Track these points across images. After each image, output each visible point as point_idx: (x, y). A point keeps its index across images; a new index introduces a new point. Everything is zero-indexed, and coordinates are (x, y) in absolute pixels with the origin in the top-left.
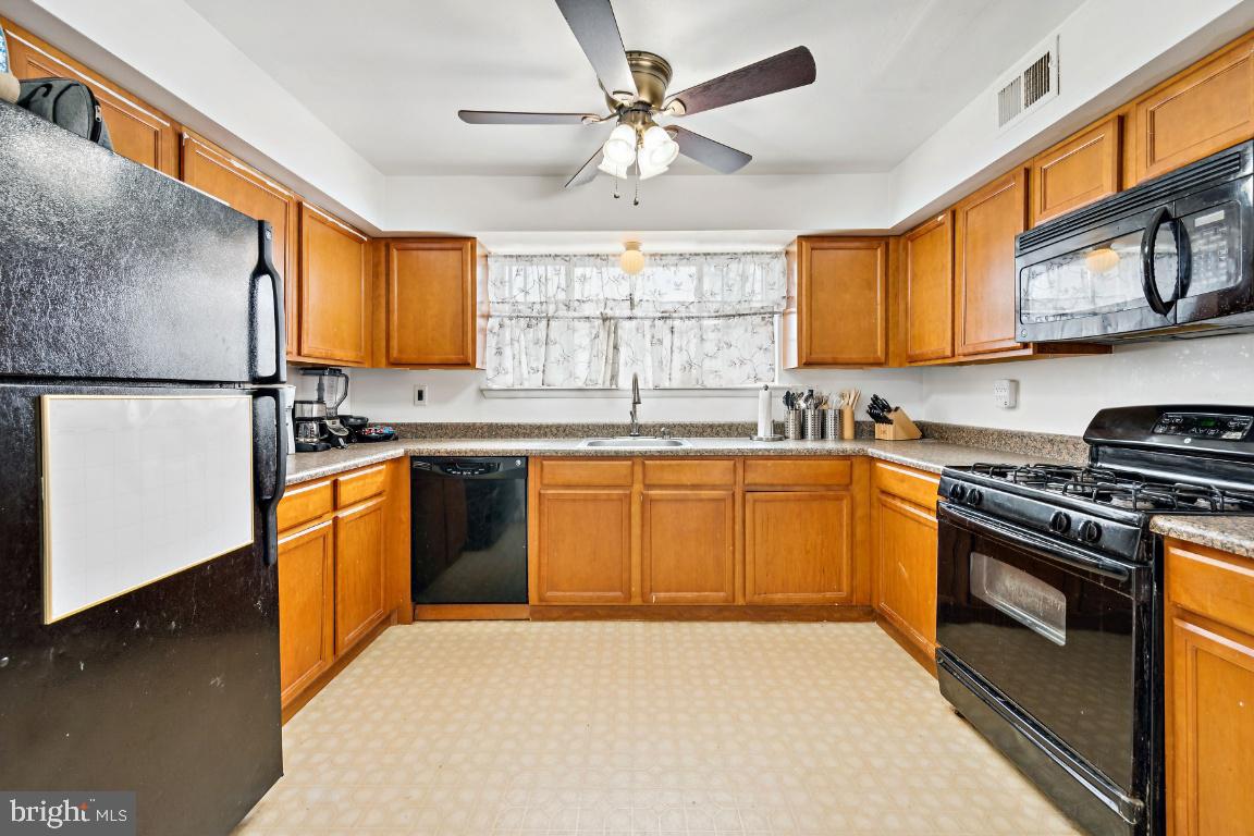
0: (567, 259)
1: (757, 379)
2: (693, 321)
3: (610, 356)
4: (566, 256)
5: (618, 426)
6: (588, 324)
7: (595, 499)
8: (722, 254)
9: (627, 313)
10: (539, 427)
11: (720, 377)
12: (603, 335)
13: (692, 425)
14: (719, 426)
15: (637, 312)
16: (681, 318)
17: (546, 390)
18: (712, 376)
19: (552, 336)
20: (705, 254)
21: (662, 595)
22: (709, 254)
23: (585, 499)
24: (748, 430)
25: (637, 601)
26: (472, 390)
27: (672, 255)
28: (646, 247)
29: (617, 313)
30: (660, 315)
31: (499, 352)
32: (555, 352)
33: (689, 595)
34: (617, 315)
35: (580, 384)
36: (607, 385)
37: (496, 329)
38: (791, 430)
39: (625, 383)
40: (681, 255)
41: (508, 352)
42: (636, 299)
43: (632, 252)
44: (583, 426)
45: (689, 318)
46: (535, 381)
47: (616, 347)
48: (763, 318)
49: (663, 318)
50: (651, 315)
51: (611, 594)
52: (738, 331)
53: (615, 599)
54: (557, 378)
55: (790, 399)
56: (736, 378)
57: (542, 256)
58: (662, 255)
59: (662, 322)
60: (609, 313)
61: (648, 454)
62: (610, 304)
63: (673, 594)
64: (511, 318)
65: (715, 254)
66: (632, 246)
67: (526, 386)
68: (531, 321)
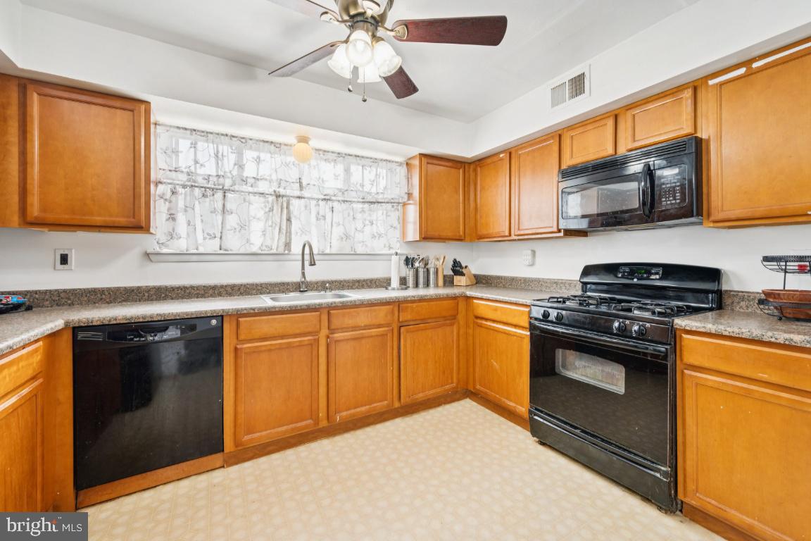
0: (243, 140)
1: (390, 248)
2: (347, 204)
3: (284, 227)
4: (243, 138)
5: (288, 284)
6: (262, 199)
7: (289, 346)
8: (367, 158)
9: (298, 193)
10: (214, 288)
11: (366, 246)
12: (277, 209)
13: (345, 281)
14: (364, 281)
15: (306, 193)
16: (339, 201)
17: (224, 254)
18: (360, 245)
19: (228, 206)
20: (356, 156)
21: (344, 414)
22: (358, 156)
23: (280, 348)
24: (385, 283)
25: (324, 423)
26: (136, 253)
27: (333, 152)
28: (314, 143)
29: (288, 192)
30: (323, 197)
31: (172, 217)
32: (232, 220)
33: (363, 409)
34: (288, 194)
35: (255, 249)
36: (281, 250)
37: (169, 194)
38: (411, 282)
39: (296, 248)
40: (339, 154)
41: (181, 218)
42: (304, 183)
43: (302, 145)
44: (257, 285)
45: (344, 201)
46: (212, 246)
47: (289, 220)
48: (393, 206)
49: (325, 199)
50: (316, 196)
51: (304, 423)
52: (379, 213)
53: (307, 426)
54: (234, 243)
55: (409, 261)
56: (378, 247)
57: (218, 134)
58: (325, 151)
59: (324, 202)
60: (282, 191)
61: (334, 305)
62: (283, 184)
63: (353, 411)
64: (184, 186)
65: (363, 157)
66: (304, 140)
67: (201, 250)
68: (208, 191)
